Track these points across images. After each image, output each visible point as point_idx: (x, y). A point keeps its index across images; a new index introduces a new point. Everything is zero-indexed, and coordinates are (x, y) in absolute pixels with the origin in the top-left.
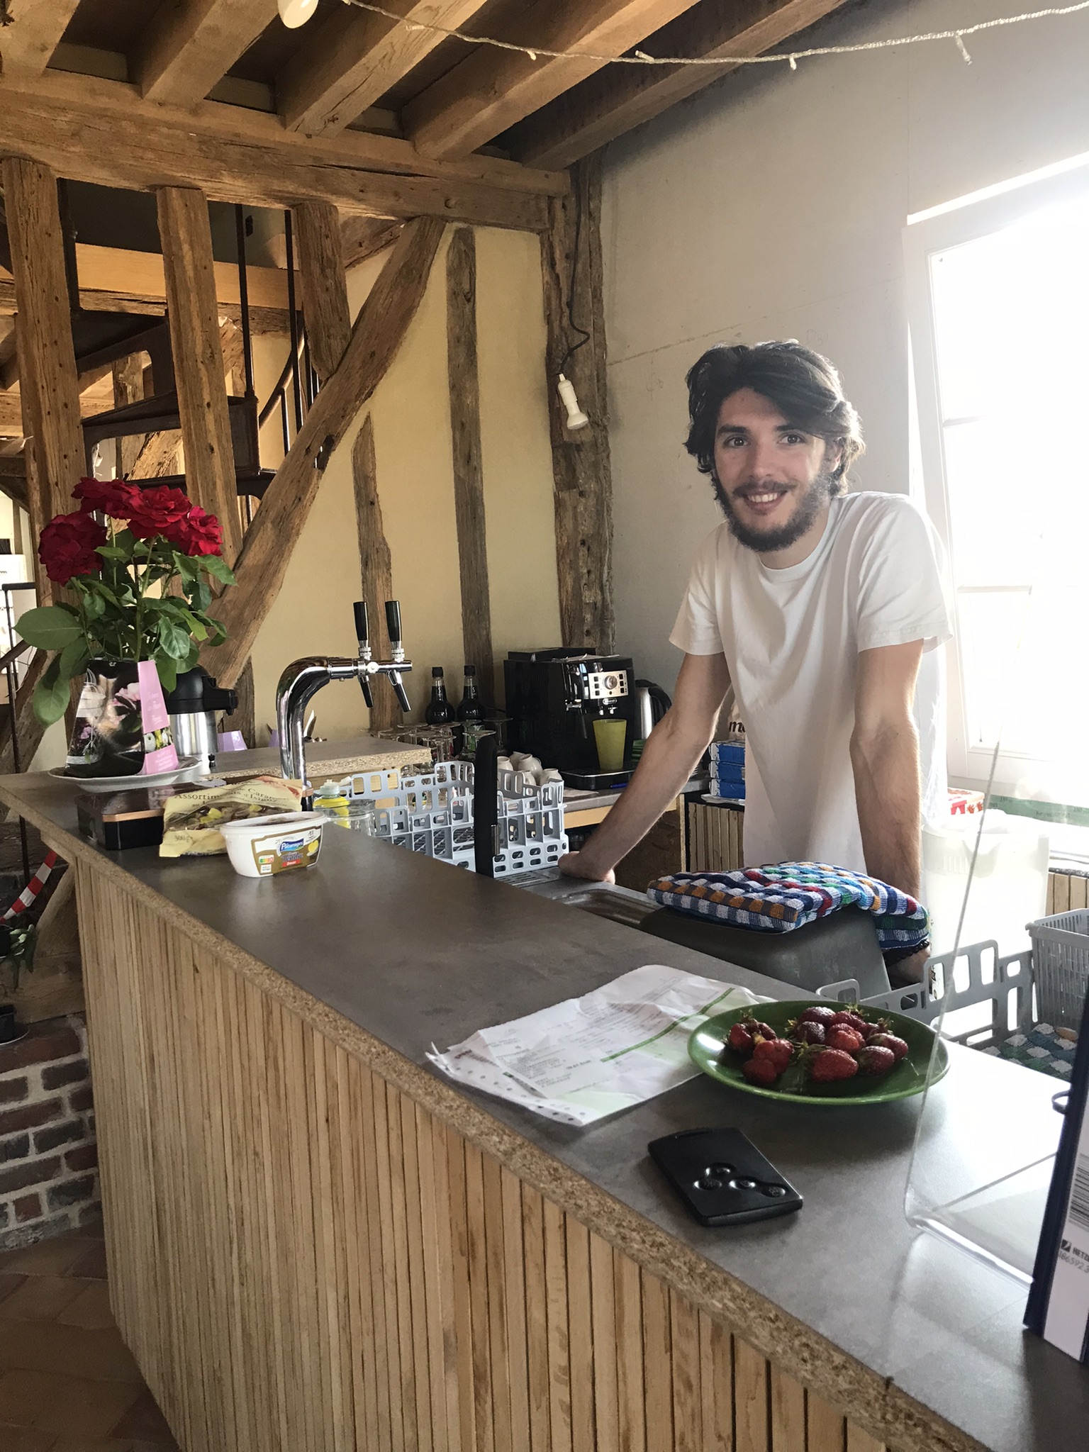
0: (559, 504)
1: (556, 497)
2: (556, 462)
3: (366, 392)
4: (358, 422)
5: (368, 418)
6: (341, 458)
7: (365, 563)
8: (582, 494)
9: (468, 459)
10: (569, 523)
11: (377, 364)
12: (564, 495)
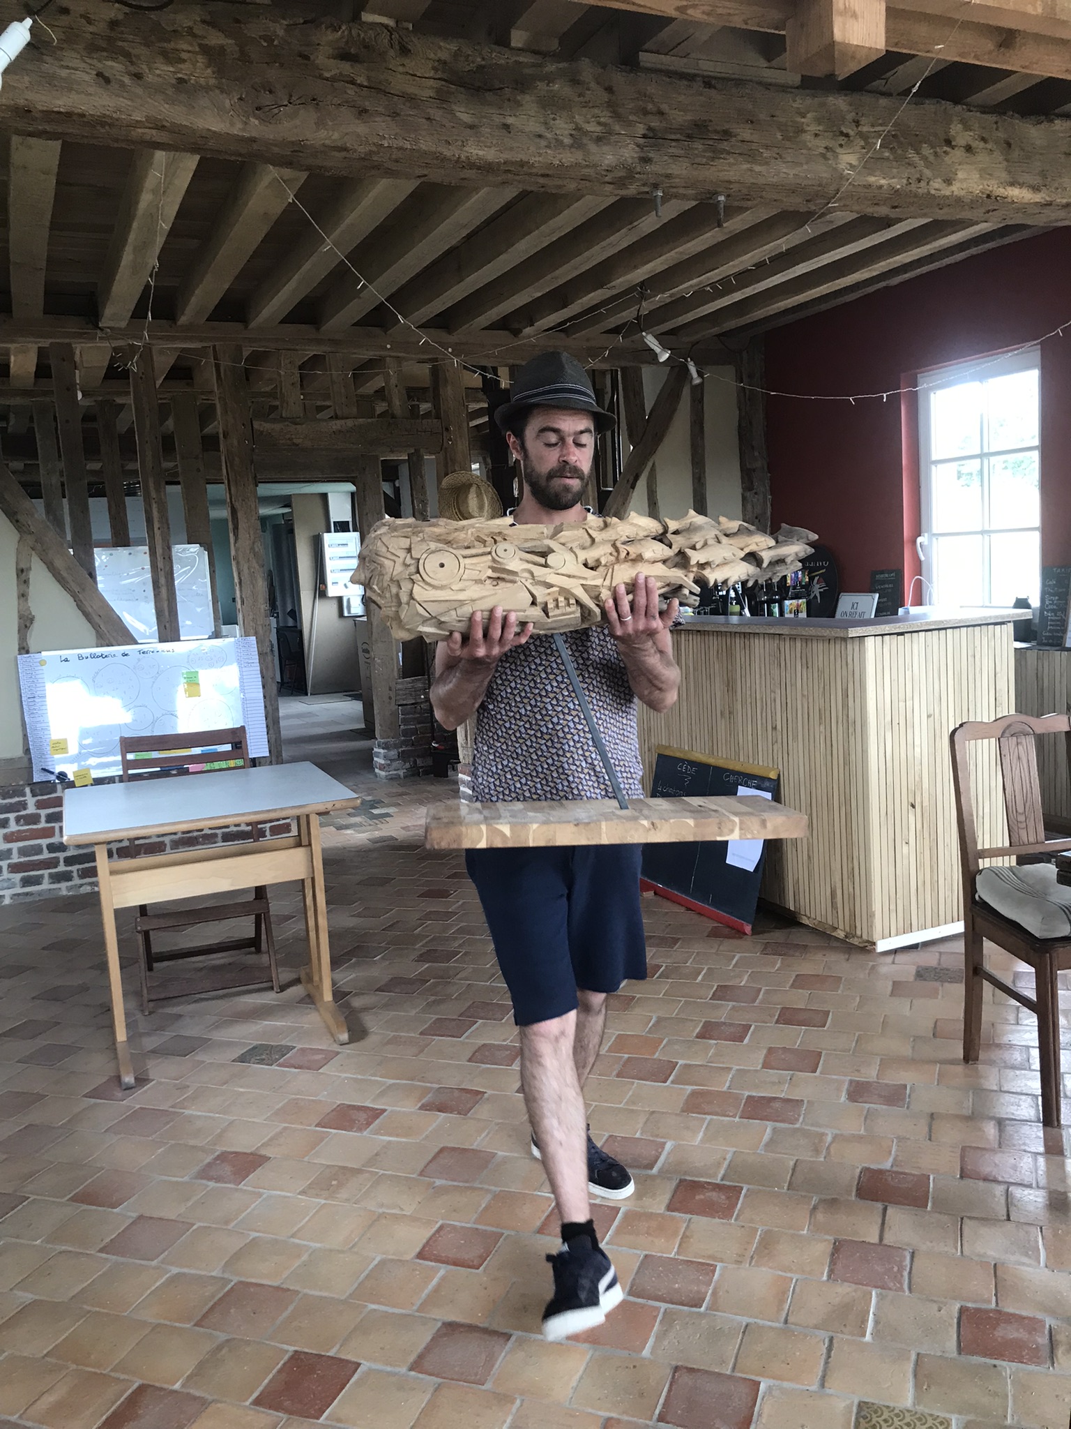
0: (744, 499)
1: (743, 495)
2: (742, 478)
3: (653, 452)
4: (650, 464)
5: (654, 464)
6: (642, 484)
8: (756, 493)
9: (699, 479)
10: (749, 507)
11: (658, 439)
12: (748, 494)
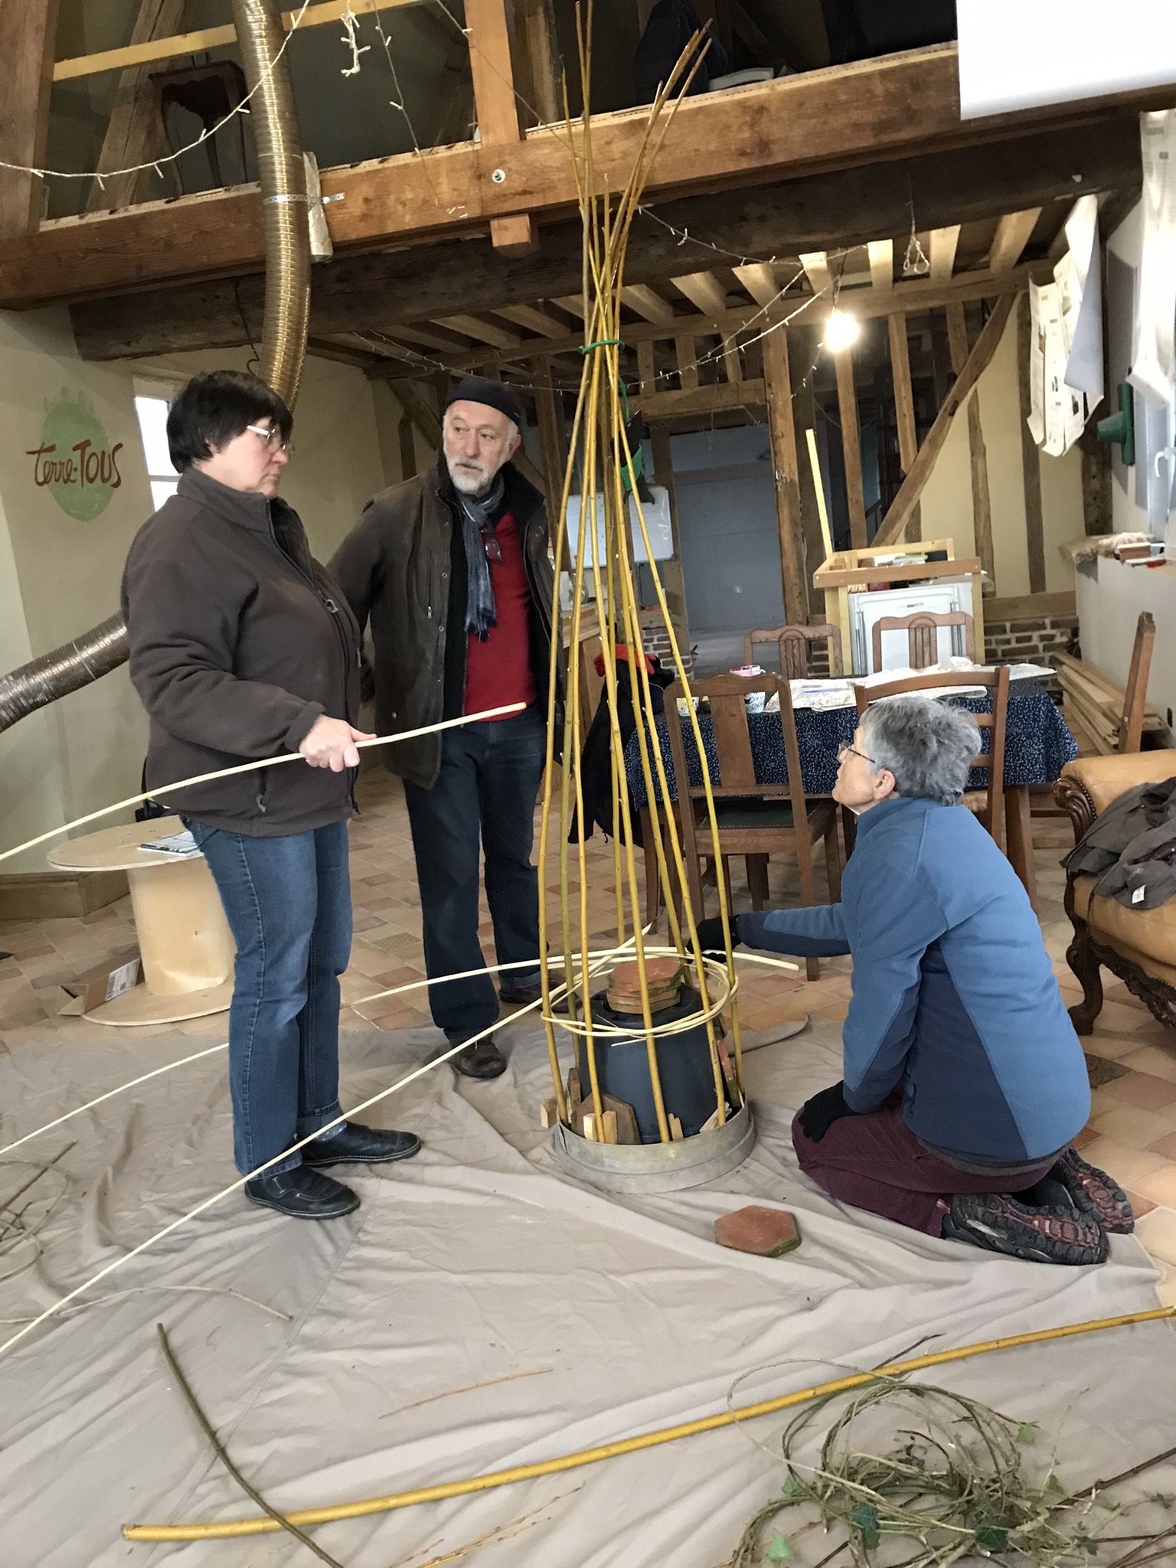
3: (976, 378)
4: (971, 392)
5: (976, 391)
6: (962, 411)
7: (973, 455)
11: (981, 366)
